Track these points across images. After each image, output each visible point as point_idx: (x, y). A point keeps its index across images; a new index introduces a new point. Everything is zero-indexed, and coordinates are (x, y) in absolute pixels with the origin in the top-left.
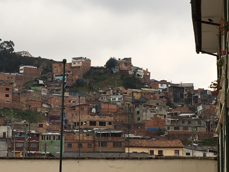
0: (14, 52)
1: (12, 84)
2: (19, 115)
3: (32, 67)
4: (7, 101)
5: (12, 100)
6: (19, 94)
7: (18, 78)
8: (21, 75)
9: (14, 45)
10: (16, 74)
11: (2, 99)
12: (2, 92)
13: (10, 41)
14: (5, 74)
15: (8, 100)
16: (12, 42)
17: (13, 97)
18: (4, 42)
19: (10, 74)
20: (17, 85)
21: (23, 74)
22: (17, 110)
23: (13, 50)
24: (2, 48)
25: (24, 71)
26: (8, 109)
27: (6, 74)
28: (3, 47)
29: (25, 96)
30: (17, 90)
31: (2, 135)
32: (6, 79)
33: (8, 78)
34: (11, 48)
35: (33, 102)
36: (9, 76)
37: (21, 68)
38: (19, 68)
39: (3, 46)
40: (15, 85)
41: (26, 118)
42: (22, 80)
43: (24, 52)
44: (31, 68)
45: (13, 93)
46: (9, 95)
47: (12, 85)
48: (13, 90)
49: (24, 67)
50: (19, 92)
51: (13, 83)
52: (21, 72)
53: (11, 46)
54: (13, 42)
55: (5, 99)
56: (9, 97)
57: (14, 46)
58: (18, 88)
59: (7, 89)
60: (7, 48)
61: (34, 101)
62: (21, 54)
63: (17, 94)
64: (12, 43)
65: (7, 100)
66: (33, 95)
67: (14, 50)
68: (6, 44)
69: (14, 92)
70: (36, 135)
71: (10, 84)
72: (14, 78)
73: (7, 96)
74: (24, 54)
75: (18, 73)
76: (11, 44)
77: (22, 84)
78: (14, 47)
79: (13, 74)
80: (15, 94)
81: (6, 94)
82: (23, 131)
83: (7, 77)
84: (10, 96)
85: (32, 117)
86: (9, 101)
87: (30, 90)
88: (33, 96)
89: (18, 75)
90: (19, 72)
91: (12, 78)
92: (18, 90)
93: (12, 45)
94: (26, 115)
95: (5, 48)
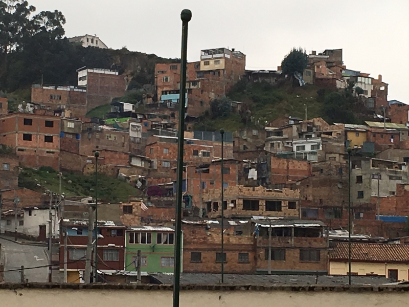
0: (65, 38)
1: (60, 111)
2: (78, 186)
3: (107, 72)
4: (47, 152)
5: (61, 150)
6: (77, 135)
7: (73, 99)
8: (81, 90)
9: (64, 20)
10: (69, 89)
11: (36, 147)
12: (37, 132)
13: (56, 11)
14: (44, 88)
15: (51, 150)
16: (60, 13)
17: (63, 142)
18: (42, 13)
19: (56, 88)
20: (71, 114)
21: (84, 88)
22: (72, 172)
23: (61, 31)
24: (37, 27)
25: (88, 82)
26: (52, 171)
27: (47, 90)
28: (40, 26)
29: (89, 139)
30: (71, 125)
31: (36, 232)
32: (47, 101)
33: (51, 97)
34: (56, 27)
35: (108, 155)
36: (52, 94)
37: (82, 74)
38: (78, 74)
39: (39, 22)
40: (67, 114)
41: (92, 191)
42: (83, 102)
43: (88, 37)
44: (104, 74)
45: (63, 134)
46: (52, 137)
47: (60, 115)
48: (62, 125)
49: (88, 72)
50: (77, 132)
51: (63, 110)
52: (80, 83)
53: (58, 24)
54: (63, 14)
55: (45, 147)
56: (52, 142)
57: (64, 23)
58: (73, 121)
59: (49, 124)
60: (49, 28)
61: (112, 151)
62: (82, 42)
63: (71, 136)
64: (60, 15)
65: (48, 150)
66: (110, 137)
67: (65, 33)
68: (46, 19)
69: (66, 131)
70: (116, 231)
71: (56, 112)
72: (65, 98)
73: (49, 139)
74: (88, 41)
75: (73, 87)
76: (57, 18)
77: (84, 112)
78: (64, 26)
79: (61, 89)
80: (67, 136)
81: (45, 136)
82: (85, 223)
83: (49, 96)
84: (56, 140)
85: (108, 190)
86: (53, 153)
87: (103, 125)
88: (109, 139)
89: (75, 90)
90: (76, 84)
91: (60, 99)
92: (75, 126)
93: (61, 22)
94: (94, 185)
95: (44, 27)
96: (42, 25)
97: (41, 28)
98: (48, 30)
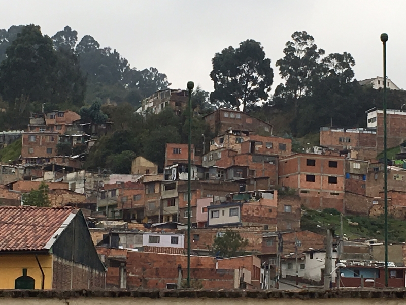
0: (355, 80)
1: (346, 152)
3: (397, 113)
4: (331, 194)
5: (346, 191)
6: (363, 176)
7: (363, 141)
8: (371, 132)
9: (353, 62)
10: (358, 132)
11: (319, 189)
12: (320, 173)
13: (345, 53)
14: (333, 130)
15: (336, 192)
16: (349, 55)
17: (348, 183)
18: (331, 55)
19: (345, 131)
20: (357, 155)
21: (375, 130)
22: (357, 214)
23: (350, 73)
24: (326, 70)
25: (378, 124)
26: (335, 212)
27: (336, 132)
28: (329, 68)
29: (376, 180)
30: (357, 166)
31: (317, 276)
32: (336, 144)
33: (340, 140)
34: (346, 69)
35: (395, 196)
36: (341, 136)
37: (372, 115)
38: (367, 116)
39: (328, 65)
40: (353, 155)
41: (379, 234)
42: (373, 144)
43: (379, 79)
44: (395, 115)
45: (348, 175)
46: (336, 178)
47: (346, 156)
48: (348, 167)
49: (378, 114)
50: (364, 173)
51: (349, 151)
52: (370, 125)
53: (348, 66)
54: (352, 56)
55: (329, 188)
56: (336, 183)
57: (353, 65)
58: (359, 162)
59: (333, 164)
60: (338, 71)
61: (399, 192)
62: (372, 84)
63: (358, 178)
65: (332, 192)
66: (398, 177)
67: (355, 75)
68: (335, 62)
69: (352, 172)
71: (342, 153)
72: (354, 142)
73: (333, 180)
74: (379, 83)
75: (362, 129)
76: (346, 60)
77: (374, 154)
78: (353, 68)
79: (351, 131)
80: (353, 177)
81: (329, 177)
82: (363, 264)
84: (341, 182)
85: (395, 232)
86: (337, 194)
87: (391, 165)
88: (397, 179)
89: (364, 132)
90: (365, 126)
91: (349, 141)
92: (361, 166)
93: (350, 64)
94: (380, 227)
95: (333, 70)
96: (331, 68)
97: (330, 71)
98: (337, 73)
